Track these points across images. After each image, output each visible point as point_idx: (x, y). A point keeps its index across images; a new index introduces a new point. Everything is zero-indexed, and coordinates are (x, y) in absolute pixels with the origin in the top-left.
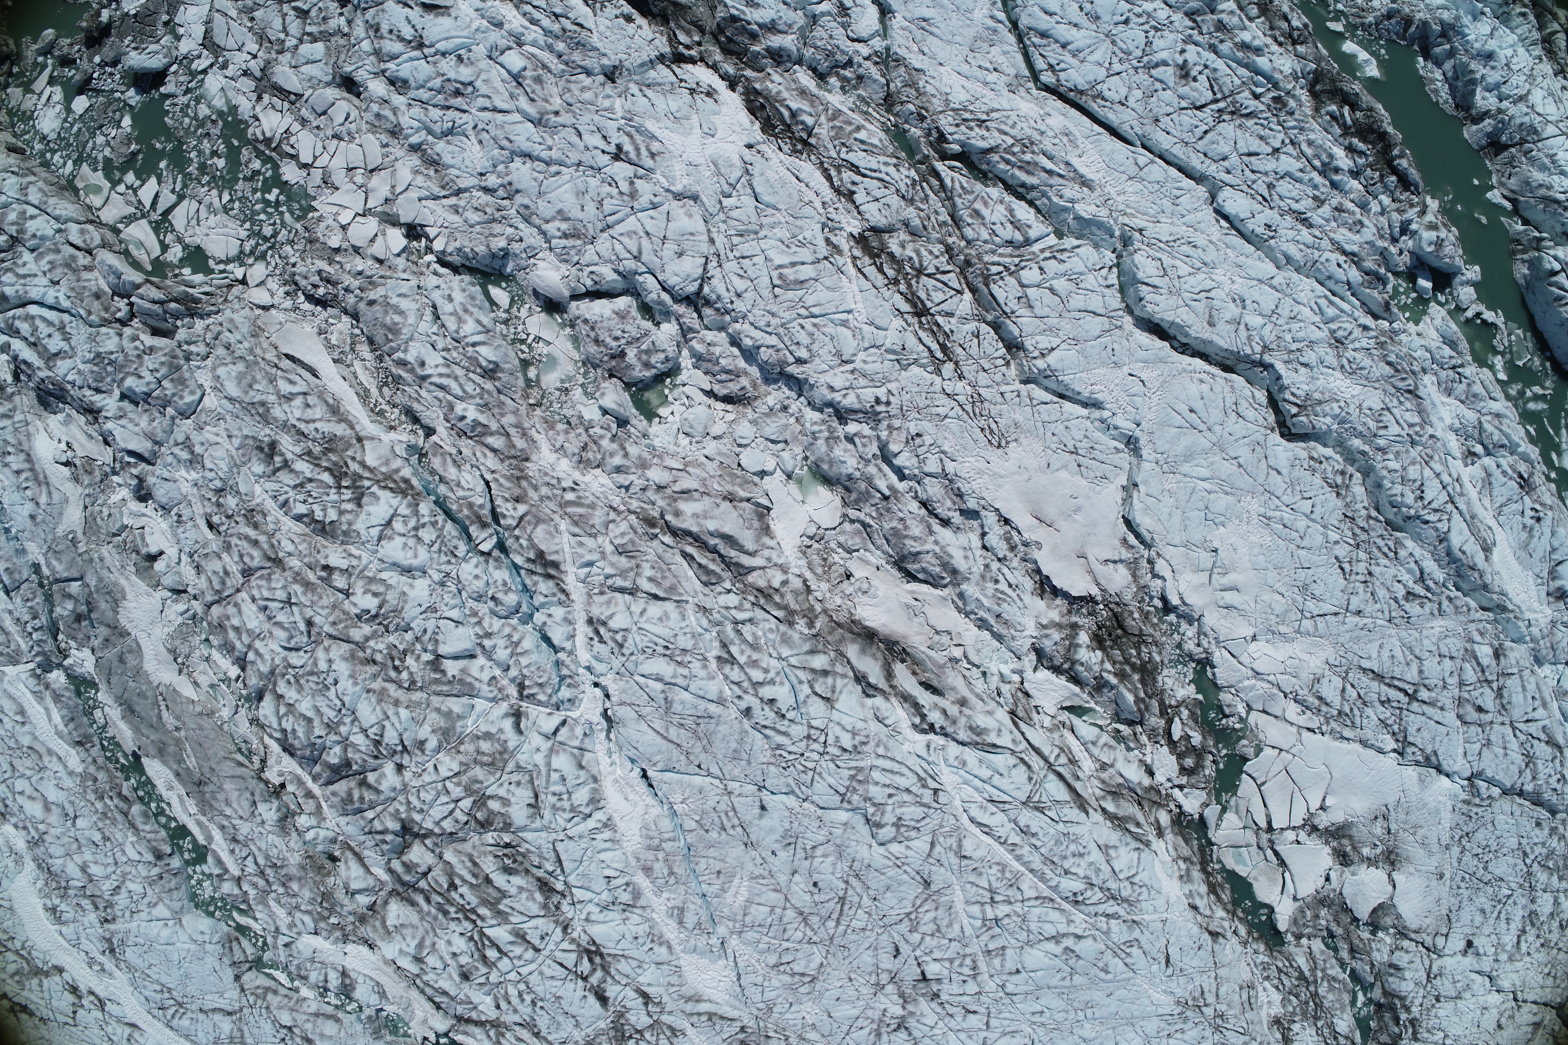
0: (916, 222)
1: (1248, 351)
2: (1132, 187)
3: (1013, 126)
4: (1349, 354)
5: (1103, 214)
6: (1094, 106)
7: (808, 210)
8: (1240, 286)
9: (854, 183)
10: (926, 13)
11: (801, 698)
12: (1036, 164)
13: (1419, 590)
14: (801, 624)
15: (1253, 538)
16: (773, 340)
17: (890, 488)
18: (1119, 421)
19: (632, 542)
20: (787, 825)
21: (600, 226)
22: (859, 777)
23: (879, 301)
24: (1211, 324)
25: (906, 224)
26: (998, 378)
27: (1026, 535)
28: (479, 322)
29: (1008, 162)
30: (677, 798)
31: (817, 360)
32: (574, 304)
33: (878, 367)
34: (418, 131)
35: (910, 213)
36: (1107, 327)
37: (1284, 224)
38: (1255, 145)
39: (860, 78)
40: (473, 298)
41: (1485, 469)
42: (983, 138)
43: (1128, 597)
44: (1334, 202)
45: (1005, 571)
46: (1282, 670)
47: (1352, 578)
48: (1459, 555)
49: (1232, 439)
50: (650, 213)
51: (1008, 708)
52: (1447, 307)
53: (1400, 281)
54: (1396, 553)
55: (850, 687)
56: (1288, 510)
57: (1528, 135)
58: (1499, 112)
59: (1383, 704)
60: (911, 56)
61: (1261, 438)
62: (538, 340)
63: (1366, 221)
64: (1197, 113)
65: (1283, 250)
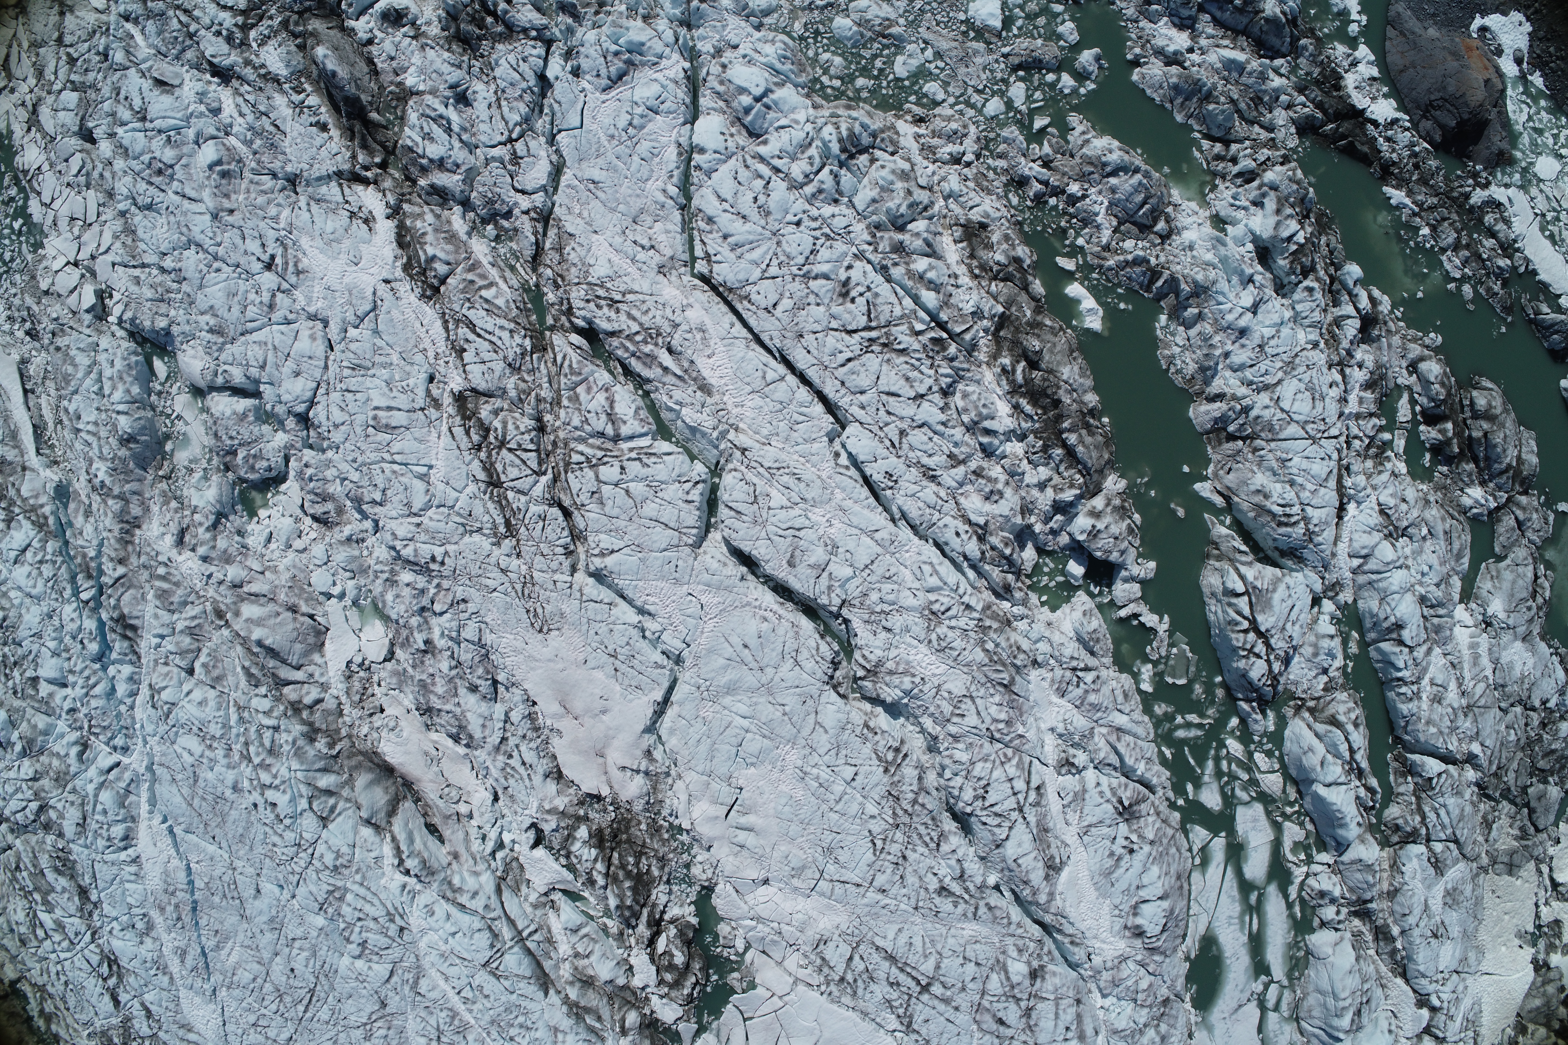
0: (513, 393)
1: (824, 600)
2: (752, 402)
3: (645, 313)
4: (942, 630)
5: (708, 424)
6: (739, 307)
7: (419, 358)
8: (837, 530)
9: (467, 340)
10: (597, 174)
11: (299, 810)
12: (655, 358)
13: (955, 887)
14: (321, 744)
15: (783, 788)
16: (355, 476)
17: (429, 643)
18: (666, 637)
19: (201, 627)
20: (274, 912)
21: (240, 329)
22: (336, 895)
23: (459, 463)
24: (791, 564)
25: (504, 391)
26: (554, 565)
27: (549, 723)
28: (128, 391)
30: (193, 858)
31: (389, 506)
32: (211, 394)
33: (442, 527)
34: (127, 198)
35: (511, 383)
36: (675, 542)
37: (908, 476)
38: (898, 386)
39: (516, 230)
40: (131, 368)
41: (1084, 783)
42: (609, 319)
43: (638, 807)
44: (973, 466)
45: (523, 748)
46: (787, 920)
47: (883, 856)
48: (1013, 866)
49: (784, 684)
50: (282, 328)
51: (499, 874)
52: (1098, 599)
53: (1047, 560)
54: (938, 845)
55: (350, 812)
56: (829, 770)
57: (1262, 430)
58: (1234, 398)
59: (892, 984)
60: (568, 217)
61: (815, 692)
62: (179, 418)
63: (1008, 492)
64: (846, 337)
65: (900, 502)
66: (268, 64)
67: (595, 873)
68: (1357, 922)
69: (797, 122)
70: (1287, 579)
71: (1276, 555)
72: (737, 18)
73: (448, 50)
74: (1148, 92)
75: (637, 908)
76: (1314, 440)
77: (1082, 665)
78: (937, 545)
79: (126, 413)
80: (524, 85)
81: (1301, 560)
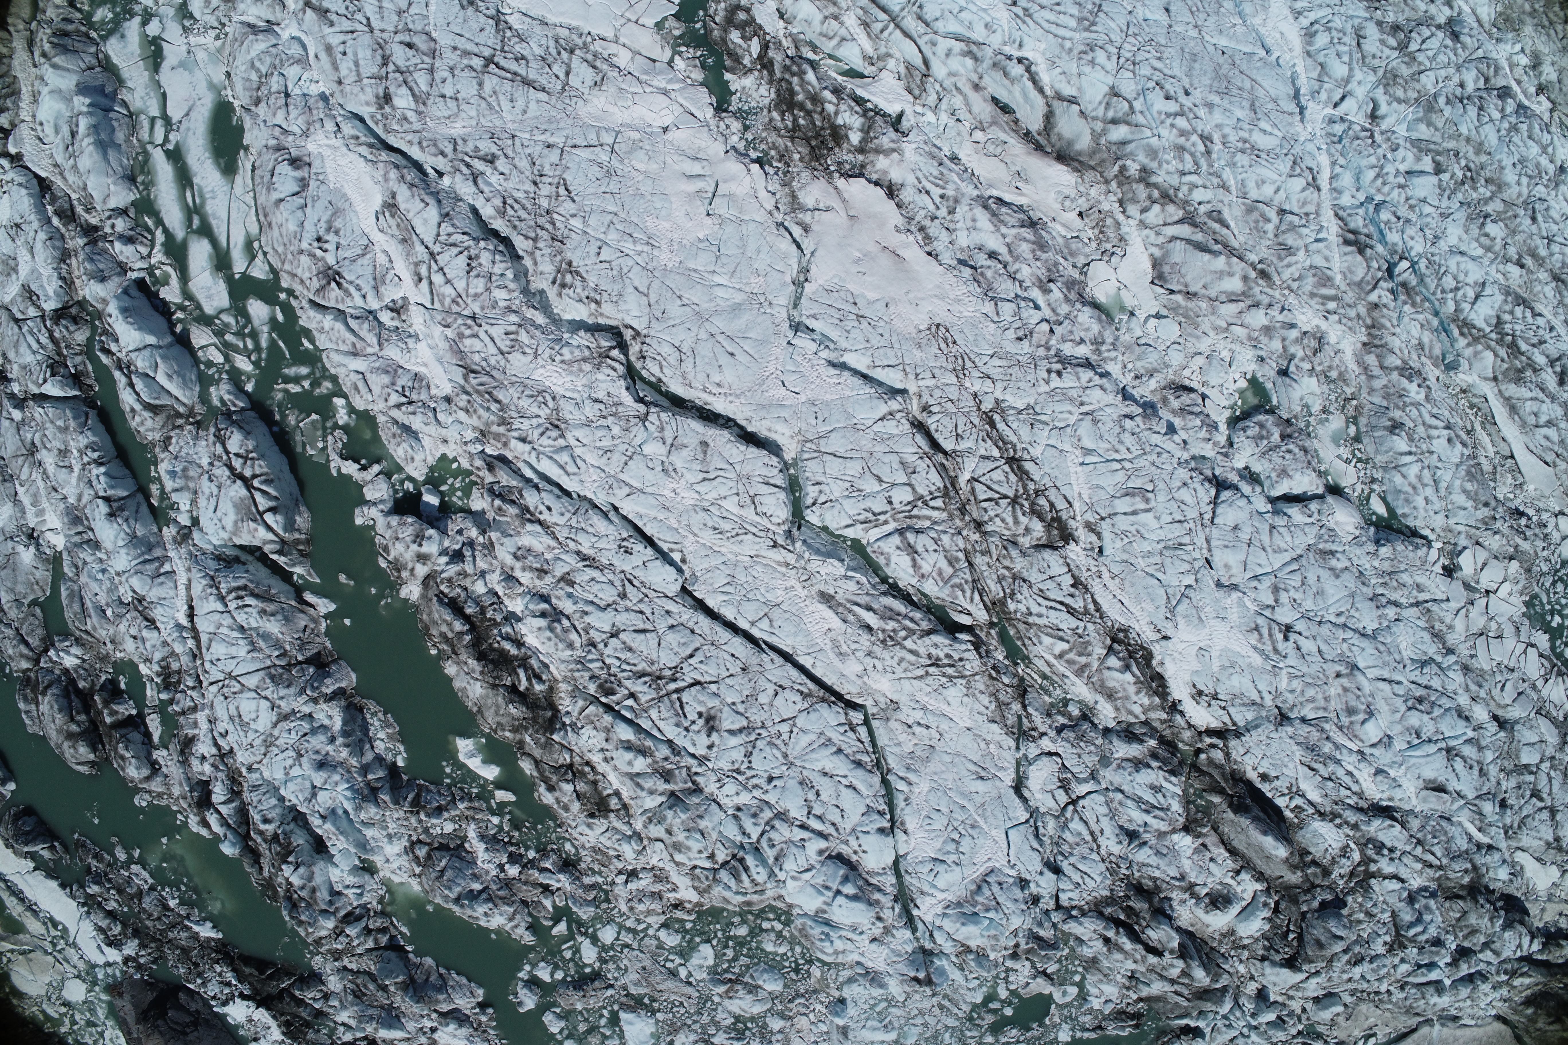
0: (1014, 553)
1: (665, 416)
2: (778, 595)
3: (902, 660)
4: (544, 412)
5: (816, 564)
6: (811, 685)
7: (1116, 569)
8: (666, 487)
9: (1072, 596)
10: (980, 786)
11: (1141, 98)
12: (882, 618)
13: (479, 165)
14: (1133, 168)
15: (667, 225)
17: (1046, 291)
18: (813, 347)
19: (1280, 259)
21: (1303, 561)
22: (1087, 24)
23: (1055, 473)
24: (705, 444)
25: (1023, 554)
26: (937, 393)
27: (911, 238)
28: (1405, 477)
29: (912, 620)
30: (1240, 30)
31: (1115, 417)
32: (1320, 491)
33: (1058, 408)
34: (1448, 668)
35: (1019, 564)
36: (822, 442)
37: (609, 554)
38: (637, 642)
39: (1049, 715)
40: (1407, 501)
41: (378, 295)
42: (936, 646)
43: (806, 174)
44: (548, 579)
45: (932, 207)
46: (636, 97)
47: (556, 180)
48: (428, 199)
49: (688, 325)
50: (1261, 571)
51: (931, 79)
52: (403, 476)
53: (460, 503)
54: (505, 203)
55: (1090, 107)
56: (626, 251)
57: (281, 675)
58: (315, 701)
59: (523, 58)
60: (998, 738)
61: (654, 323)
62: (1348, 461)
63: (509, 560)
64: (699, 678)
65: (612, 527)
66: (1335, 830)
67: (835, 101)
68: (94, 221)
69: (793, 878)
70: (225, 535)
71: (244, 557)
72: (877, 969)
73: (1155, 879)
74: (464, 980)
75: (787, 76)
76: (230, 676)
77: (403, 408)
78: (568, 494)
79: (1402, 454)
80: (1072, 860)
81: (218, 558)
